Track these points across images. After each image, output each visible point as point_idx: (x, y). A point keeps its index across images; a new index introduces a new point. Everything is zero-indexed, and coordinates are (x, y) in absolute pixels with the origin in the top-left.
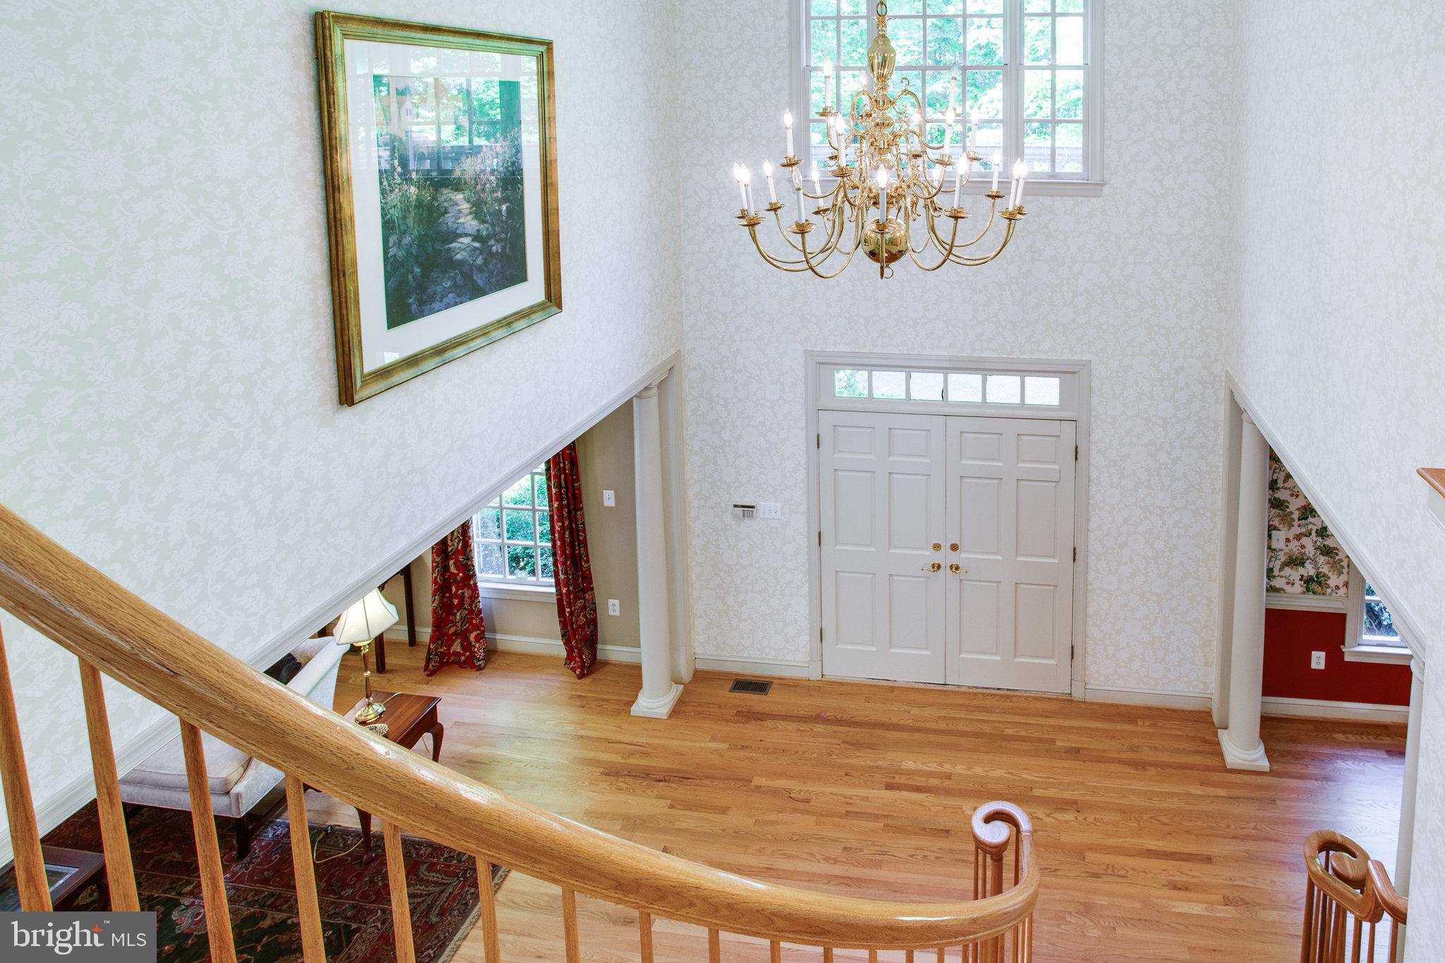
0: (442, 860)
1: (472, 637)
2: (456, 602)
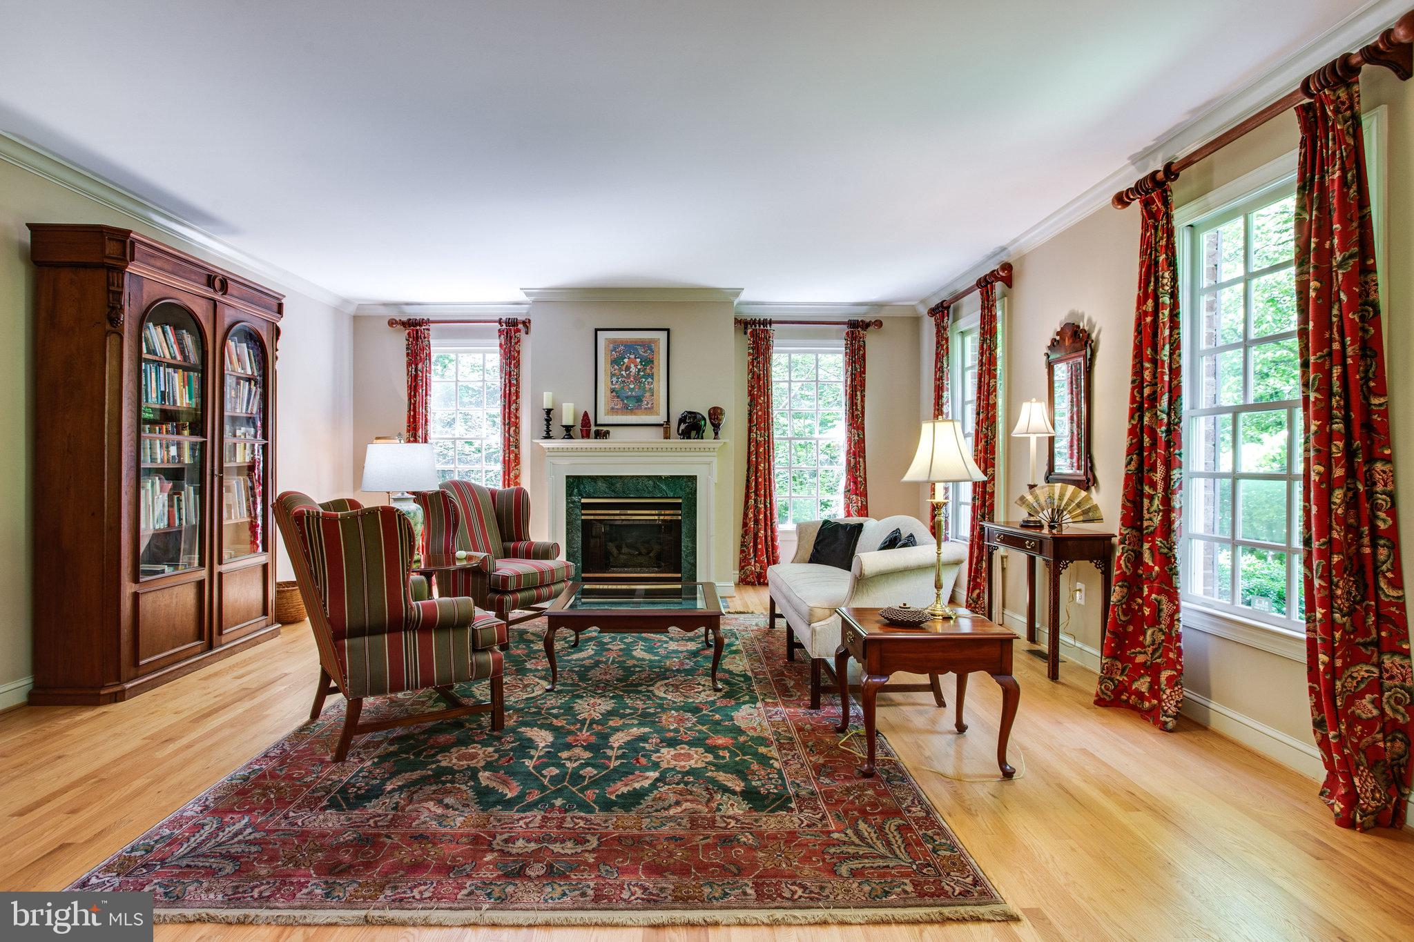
0: (921, 833)
1: (1165, 675)
2: (1147, 611)
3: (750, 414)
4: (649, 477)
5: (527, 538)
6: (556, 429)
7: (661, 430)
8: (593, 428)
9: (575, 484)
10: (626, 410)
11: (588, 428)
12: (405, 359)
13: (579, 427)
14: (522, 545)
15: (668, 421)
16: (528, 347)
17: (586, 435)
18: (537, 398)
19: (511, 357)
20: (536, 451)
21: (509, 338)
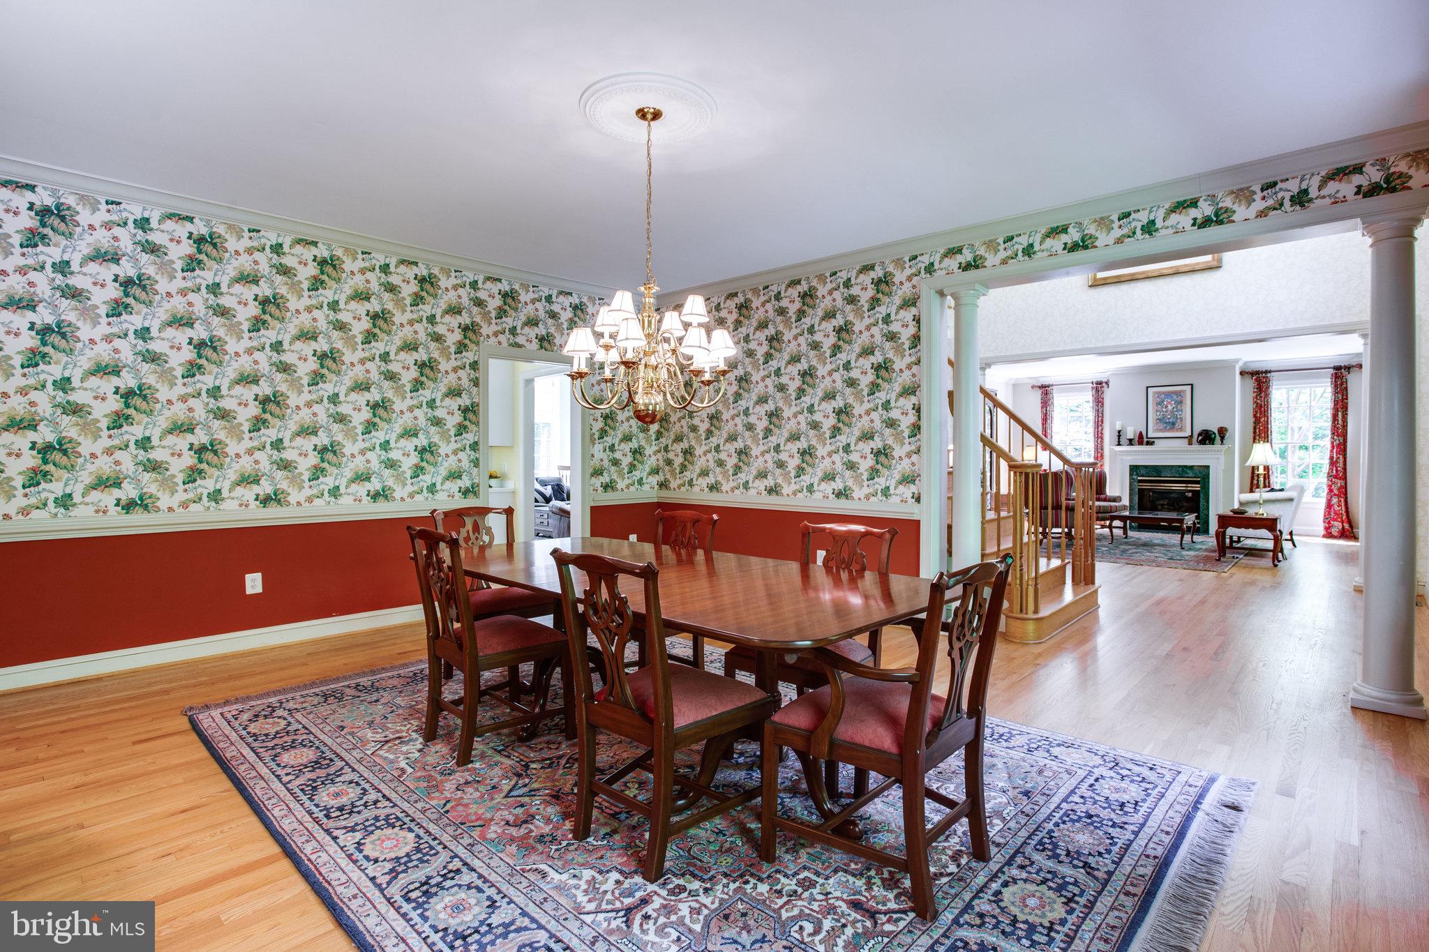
3: (1255, 428)
4: (1180, 466)
5: (1105, 493)
6: (1123, 440)
7: (1186, 440)
8: (1145, 440)
9: (1134, 469)
10: (1164, 430)
11: (1142, 440)
12: (1040, 405)
13: (1137, 439)
14: (1103, 496)
15: (1191, 436)
16: (1109, 396)
17: (1141, 442)
18: (1113, 425)
19: (1099, 402)
20: (1111, 450)
21: (1097, 391)
